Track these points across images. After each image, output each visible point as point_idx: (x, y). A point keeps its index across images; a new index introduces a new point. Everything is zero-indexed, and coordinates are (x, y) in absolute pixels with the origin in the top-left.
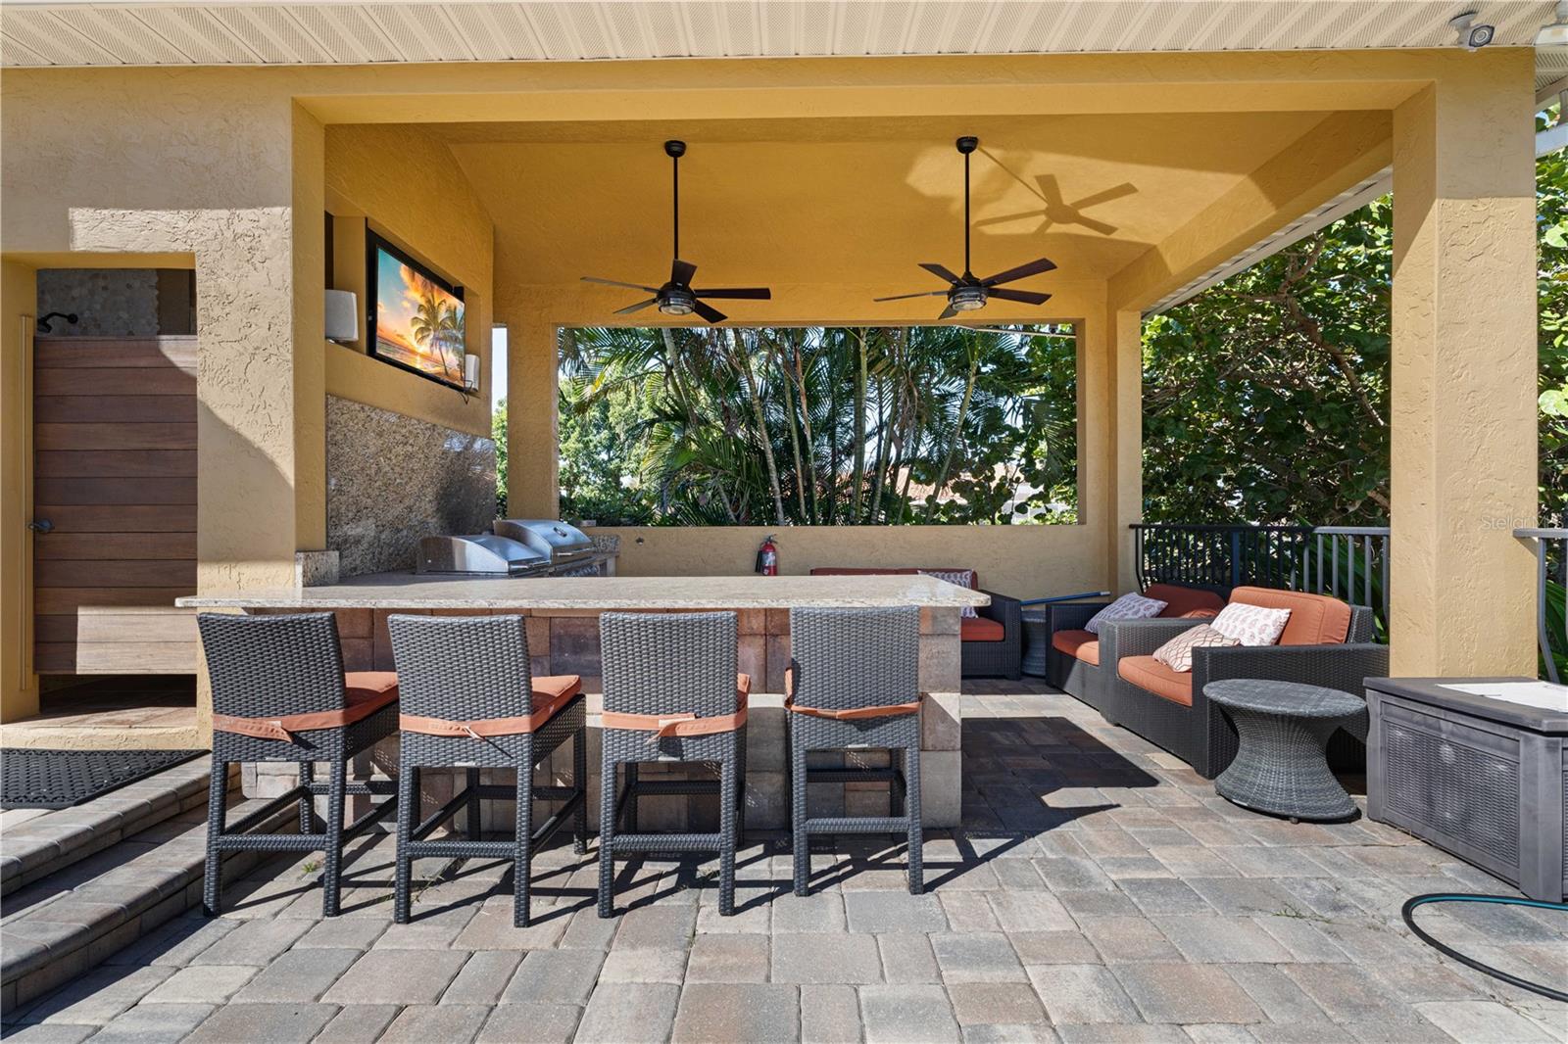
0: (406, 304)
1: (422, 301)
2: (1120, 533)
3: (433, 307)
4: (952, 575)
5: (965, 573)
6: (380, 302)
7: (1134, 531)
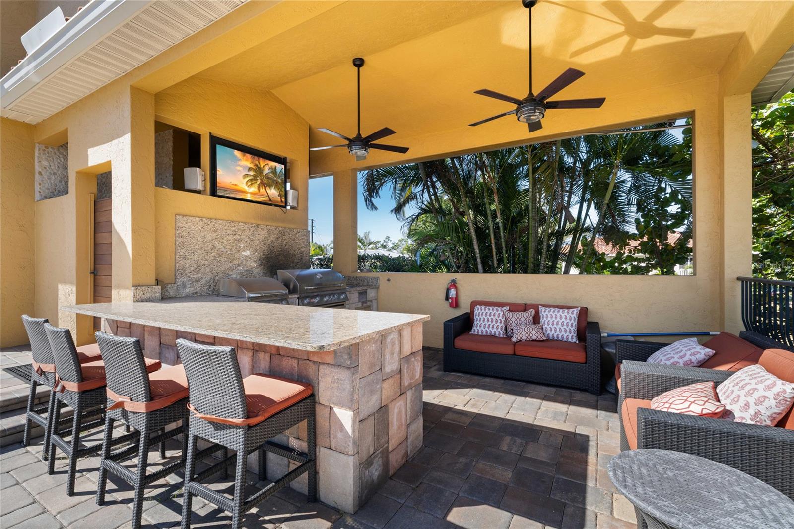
0: (240, 168)
1: (252, 166)
2: (727, 285)
3: (259, 168)
4: (561, 310)
5: (571, 310)
6: (218, 168)
7: (740, 283)
